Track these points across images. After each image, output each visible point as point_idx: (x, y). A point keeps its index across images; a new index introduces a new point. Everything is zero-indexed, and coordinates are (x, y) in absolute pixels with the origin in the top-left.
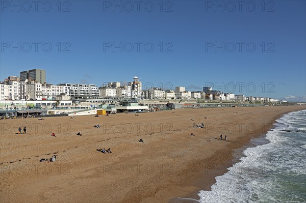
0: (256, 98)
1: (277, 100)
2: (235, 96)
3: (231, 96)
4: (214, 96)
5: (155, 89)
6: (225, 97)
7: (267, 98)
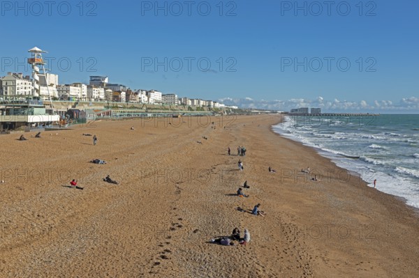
0: (192, 100)
1: (223, 105)
2: (162, 95)
3: (157, 96)
4: (127, 96)
5: (16, 76)
6: (146, 98)
7: (210, 101)
